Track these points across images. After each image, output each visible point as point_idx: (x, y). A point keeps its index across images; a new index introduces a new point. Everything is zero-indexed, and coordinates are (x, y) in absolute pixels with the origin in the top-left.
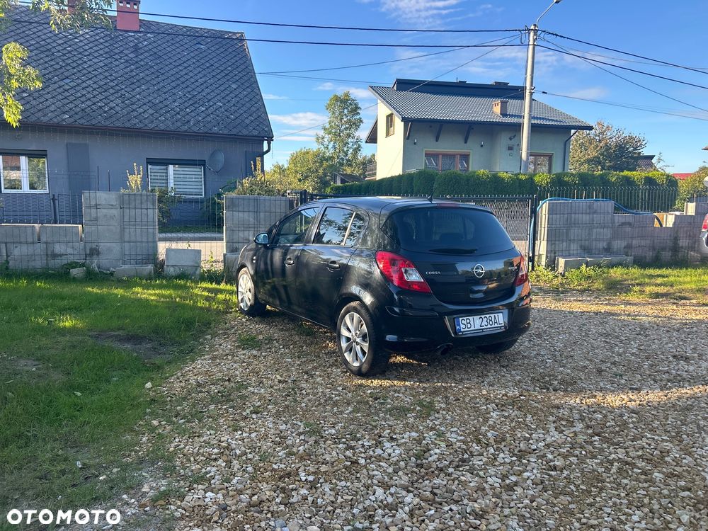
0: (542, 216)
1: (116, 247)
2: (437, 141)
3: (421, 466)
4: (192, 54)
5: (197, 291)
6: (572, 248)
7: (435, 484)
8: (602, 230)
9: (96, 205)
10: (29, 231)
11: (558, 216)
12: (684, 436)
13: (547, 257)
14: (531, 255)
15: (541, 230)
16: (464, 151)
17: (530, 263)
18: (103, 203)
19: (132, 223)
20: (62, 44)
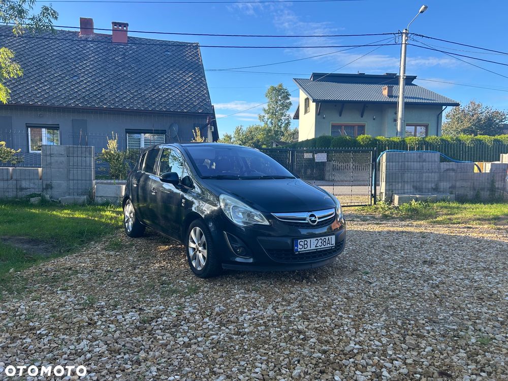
0: (382, 164)
1: (64, 184)
2: (340, 116)
3: (137, 328)
4: (162, 59)
5: (108, 213)
6: (406, 187)
7: (133, 340)
8: (430, 174)
9: (51, 154)
10: (5, 172)
11: (394, 163)
12: (366, 315)
13: (386, 194)
14: (373, 192)
15: (382, 174)
16: (362, 123)
17: (373, 199)
18: (56, 153)
19: (74, 167)
20: (75, 54)
